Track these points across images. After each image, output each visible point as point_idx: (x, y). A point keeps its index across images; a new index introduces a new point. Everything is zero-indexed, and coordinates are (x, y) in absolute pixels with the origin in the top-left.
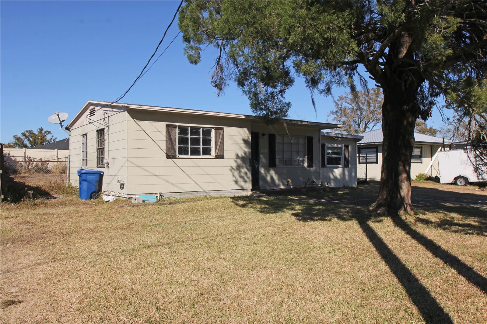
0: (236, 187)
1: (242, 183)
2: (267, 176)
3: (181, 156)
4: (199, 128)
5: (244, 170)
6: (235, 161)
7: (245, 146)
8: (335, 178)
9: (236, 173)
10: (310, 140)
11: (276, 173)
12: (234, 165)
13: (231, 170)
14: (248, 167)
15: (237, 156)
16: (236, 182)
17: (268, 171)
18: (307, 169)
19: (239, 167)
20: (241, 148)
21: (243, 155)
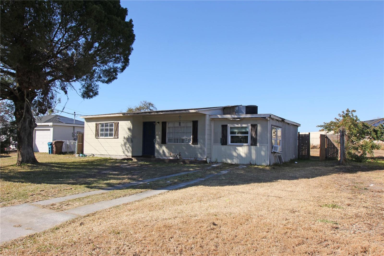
0: (124, 155)
1: (126, 153)
2: (160, 150)
3: (101, 137)
4: (108, 123)
5: (128, 145)
6: (123, 141)
7: (129, 131)
8: (239, 155)
9: (124, 148)
10: (195, 124)
11: (166, 148)
12: (123, 143)
13: (121, 146)
14: (130, 144)
15: (125, 138)
16: (124, 152)
17: (161, 146)
18: (191, 146)
19: (125, 144)
20: (127, 132)
21: (127, 137)
